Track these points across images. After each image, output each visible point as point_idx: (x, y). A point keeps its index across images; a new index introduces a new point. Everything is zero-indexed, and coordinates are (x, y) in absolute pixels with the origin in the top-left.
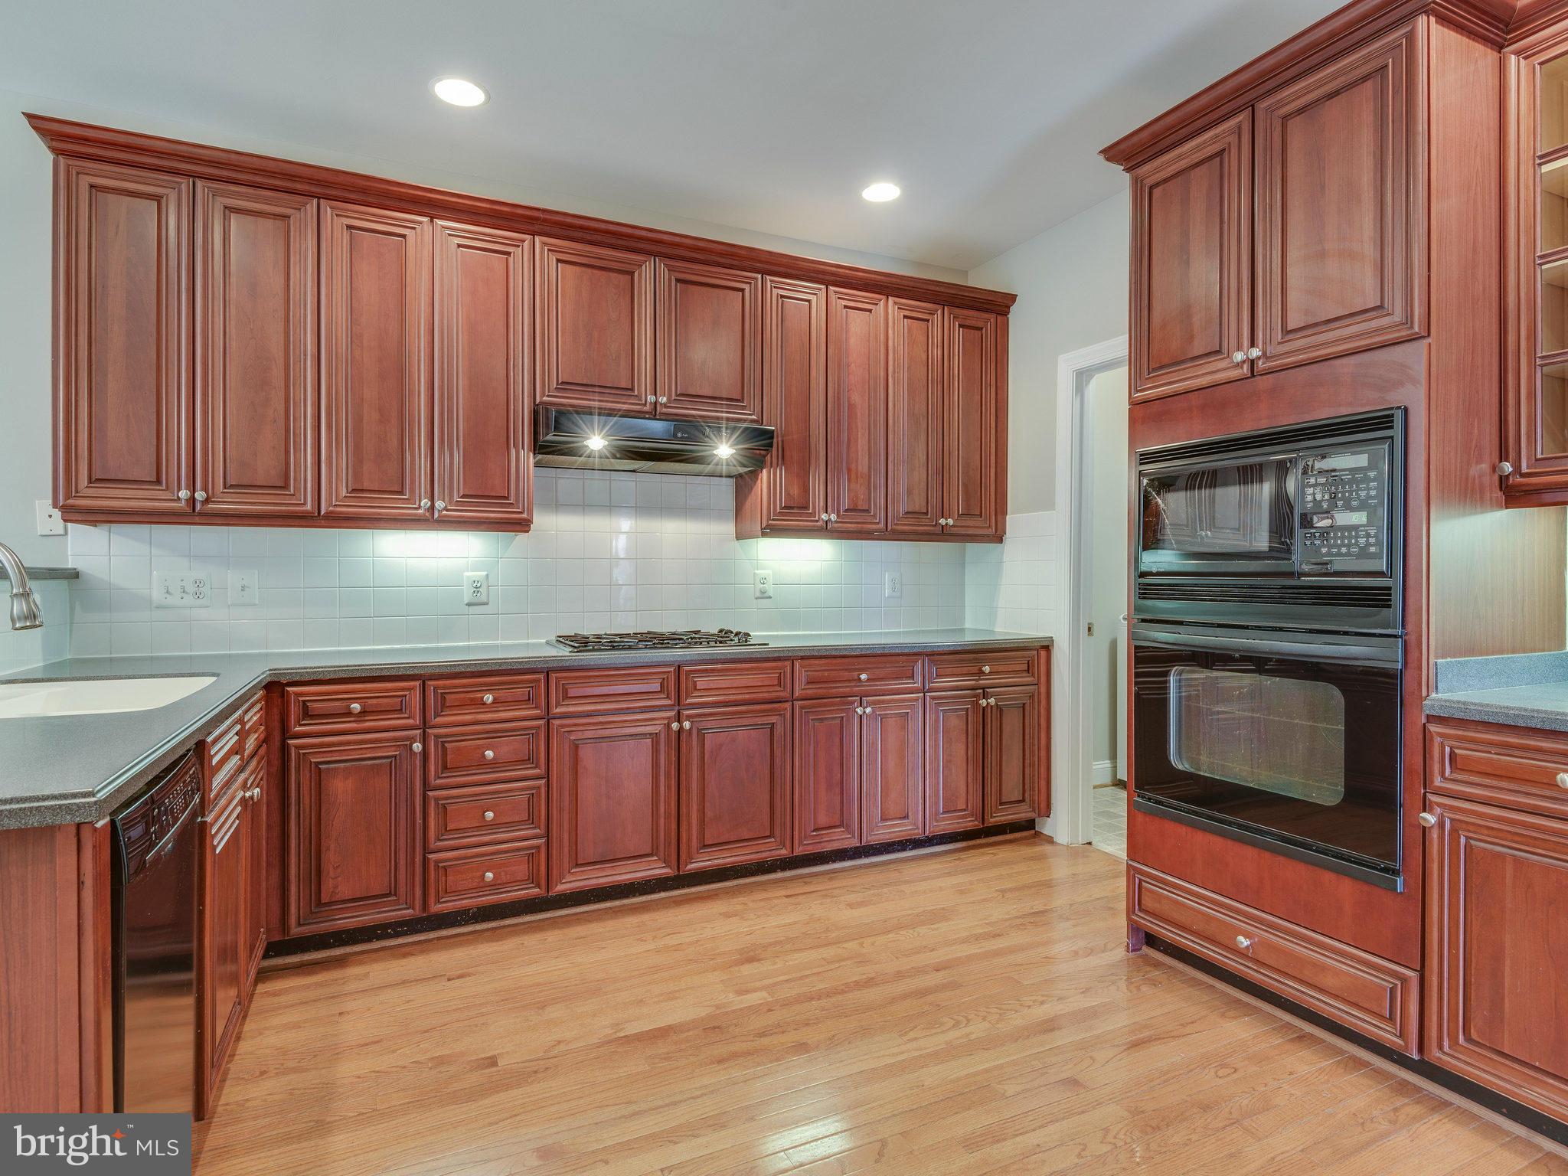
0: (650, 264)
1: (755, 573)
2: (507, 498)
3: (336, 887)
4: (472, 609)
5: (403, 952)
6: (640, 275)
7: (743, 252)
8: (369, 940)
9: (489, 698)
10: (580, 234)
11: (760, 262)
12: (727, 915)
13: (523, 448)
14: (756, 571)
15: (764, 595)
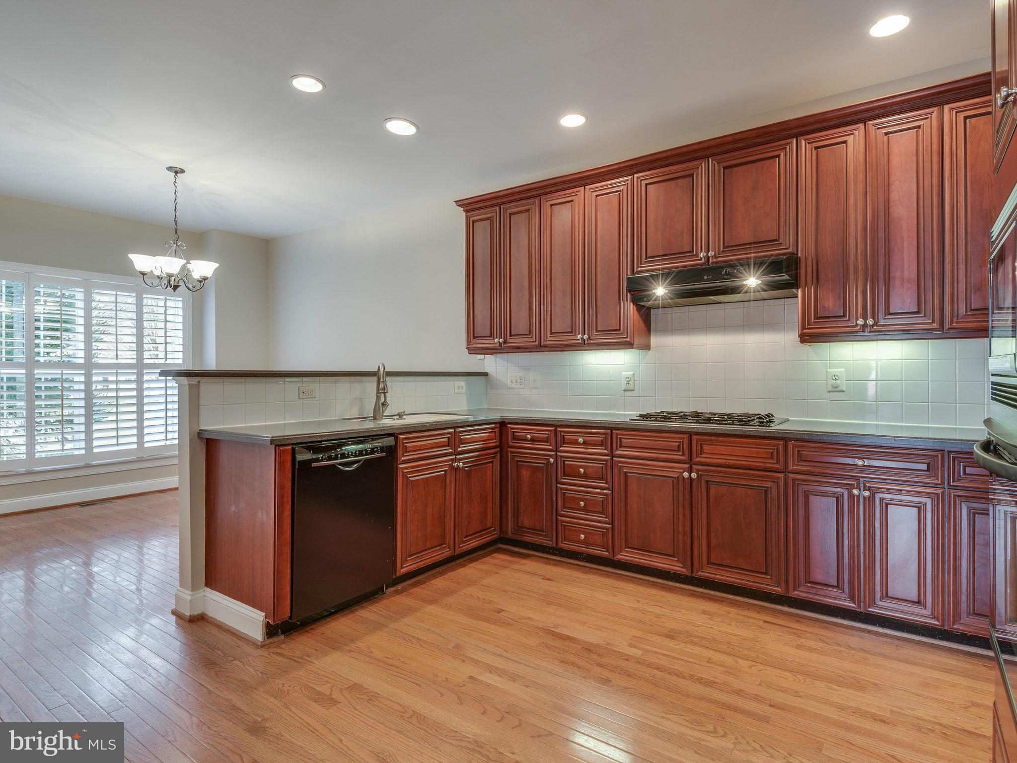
0: (705, 164)
1: (827, 372)
2: (619, 330)
3: (523, 520)
4: (628, 393)
5: (547, 561)
6: (698, 174)
7: (773, 129)
8: (543, 552)
9: (581, 440)
10: (659, 163)
11: (792, 129)
12: (704, 612)
13: (627, 301)
14: (828, 370)
15: (835, 389)
